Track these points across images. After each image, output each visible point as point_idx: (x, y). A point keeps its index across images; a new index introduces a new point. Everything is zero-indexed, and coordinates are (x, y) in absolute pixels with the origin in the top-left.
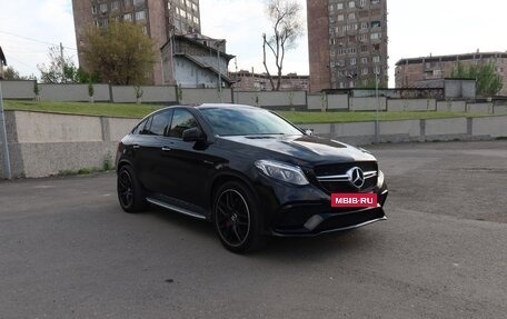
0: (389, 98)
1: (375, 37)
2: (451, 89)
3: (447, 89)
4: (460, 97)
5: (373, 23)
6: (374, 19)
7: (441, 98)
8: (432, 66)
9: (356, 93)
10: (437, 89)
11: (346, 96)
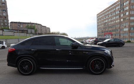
0: (14, 32)
1: (4, 14)
2: (29, 31)
3: (28, 31)
4: (31, 33)
5: (3, 10)
6: (4, 9)
7: (28, 33)
8: (20, 24)
9: (5, 30)
10: (26, 31)
11: (2, 31)
